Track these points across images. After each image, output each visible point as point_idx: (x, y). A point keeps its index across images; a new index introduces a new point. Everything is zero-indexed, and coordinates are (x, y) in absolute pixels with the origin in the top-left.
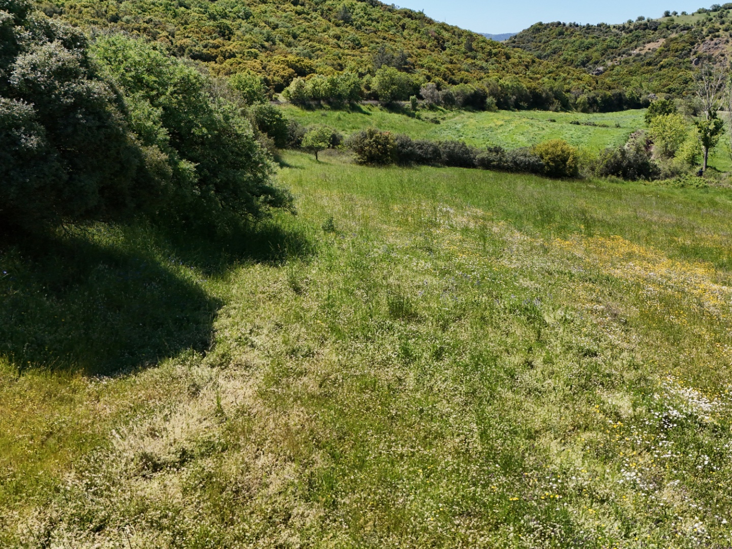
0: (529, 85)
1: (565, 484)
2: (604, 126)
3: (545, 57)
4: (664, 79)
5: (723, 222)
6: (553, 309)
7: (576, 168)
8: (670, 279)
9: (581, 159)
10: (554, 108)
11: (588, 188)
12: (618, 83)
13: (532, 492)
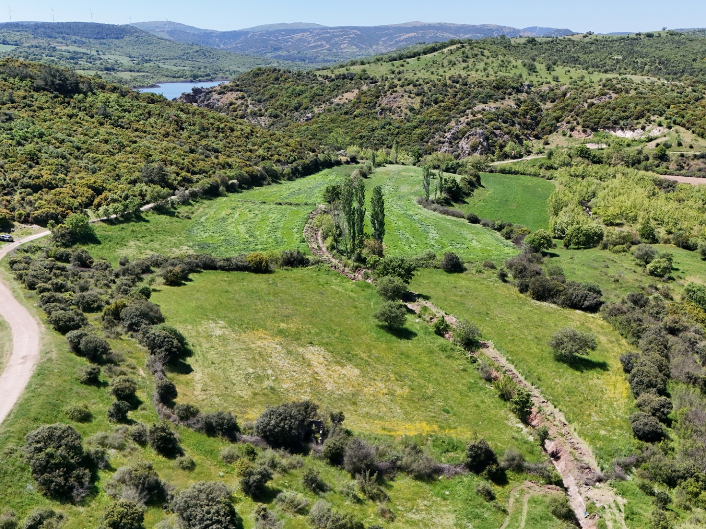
4: (357, 126)
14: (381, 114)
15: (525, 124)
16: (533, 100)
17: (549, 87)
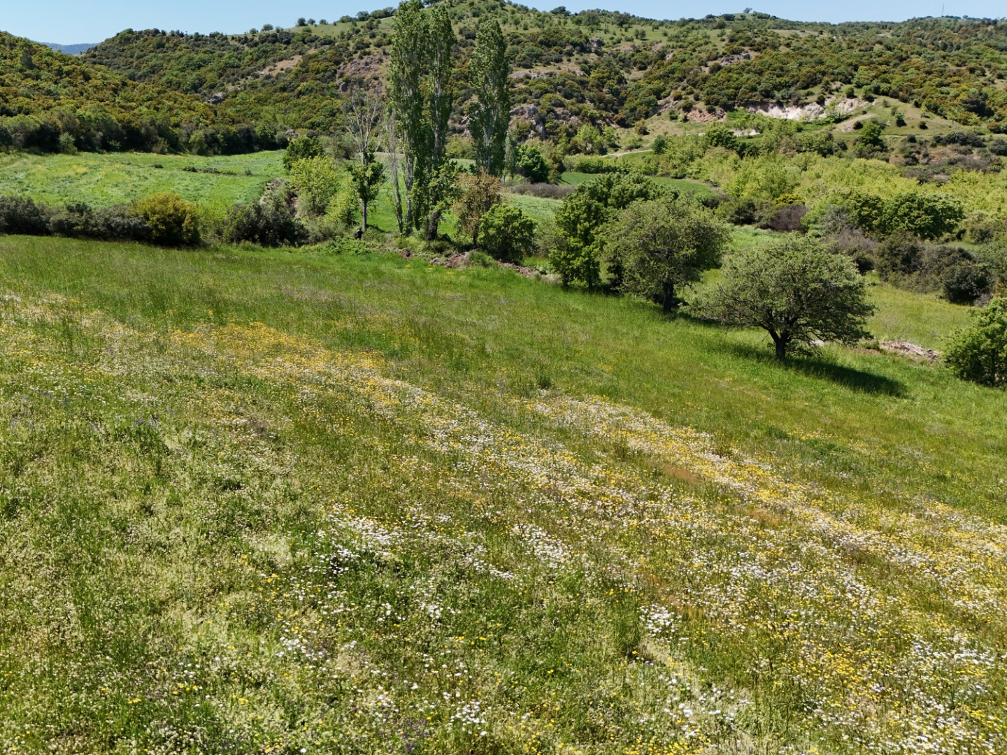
0: (120, 116)
1: (206, 669)
2: (230, 174)
3: (140, 77)
4: (304, 109)
5: (390, 297)
6: (177, 429)
7: (196, 233)
8: (329, 376)
9: (202, 219)
10: (159, 149)
11: (215, 259)
12: (245, 115)
13: (159, 687)
14: (344, 89)
15: (601, 100)
16: (609, 64)
17: (634, 47)
